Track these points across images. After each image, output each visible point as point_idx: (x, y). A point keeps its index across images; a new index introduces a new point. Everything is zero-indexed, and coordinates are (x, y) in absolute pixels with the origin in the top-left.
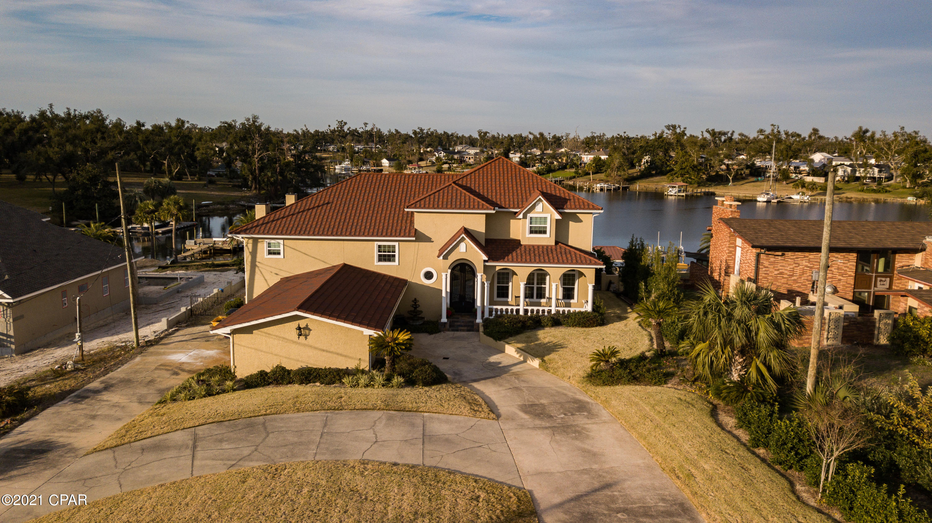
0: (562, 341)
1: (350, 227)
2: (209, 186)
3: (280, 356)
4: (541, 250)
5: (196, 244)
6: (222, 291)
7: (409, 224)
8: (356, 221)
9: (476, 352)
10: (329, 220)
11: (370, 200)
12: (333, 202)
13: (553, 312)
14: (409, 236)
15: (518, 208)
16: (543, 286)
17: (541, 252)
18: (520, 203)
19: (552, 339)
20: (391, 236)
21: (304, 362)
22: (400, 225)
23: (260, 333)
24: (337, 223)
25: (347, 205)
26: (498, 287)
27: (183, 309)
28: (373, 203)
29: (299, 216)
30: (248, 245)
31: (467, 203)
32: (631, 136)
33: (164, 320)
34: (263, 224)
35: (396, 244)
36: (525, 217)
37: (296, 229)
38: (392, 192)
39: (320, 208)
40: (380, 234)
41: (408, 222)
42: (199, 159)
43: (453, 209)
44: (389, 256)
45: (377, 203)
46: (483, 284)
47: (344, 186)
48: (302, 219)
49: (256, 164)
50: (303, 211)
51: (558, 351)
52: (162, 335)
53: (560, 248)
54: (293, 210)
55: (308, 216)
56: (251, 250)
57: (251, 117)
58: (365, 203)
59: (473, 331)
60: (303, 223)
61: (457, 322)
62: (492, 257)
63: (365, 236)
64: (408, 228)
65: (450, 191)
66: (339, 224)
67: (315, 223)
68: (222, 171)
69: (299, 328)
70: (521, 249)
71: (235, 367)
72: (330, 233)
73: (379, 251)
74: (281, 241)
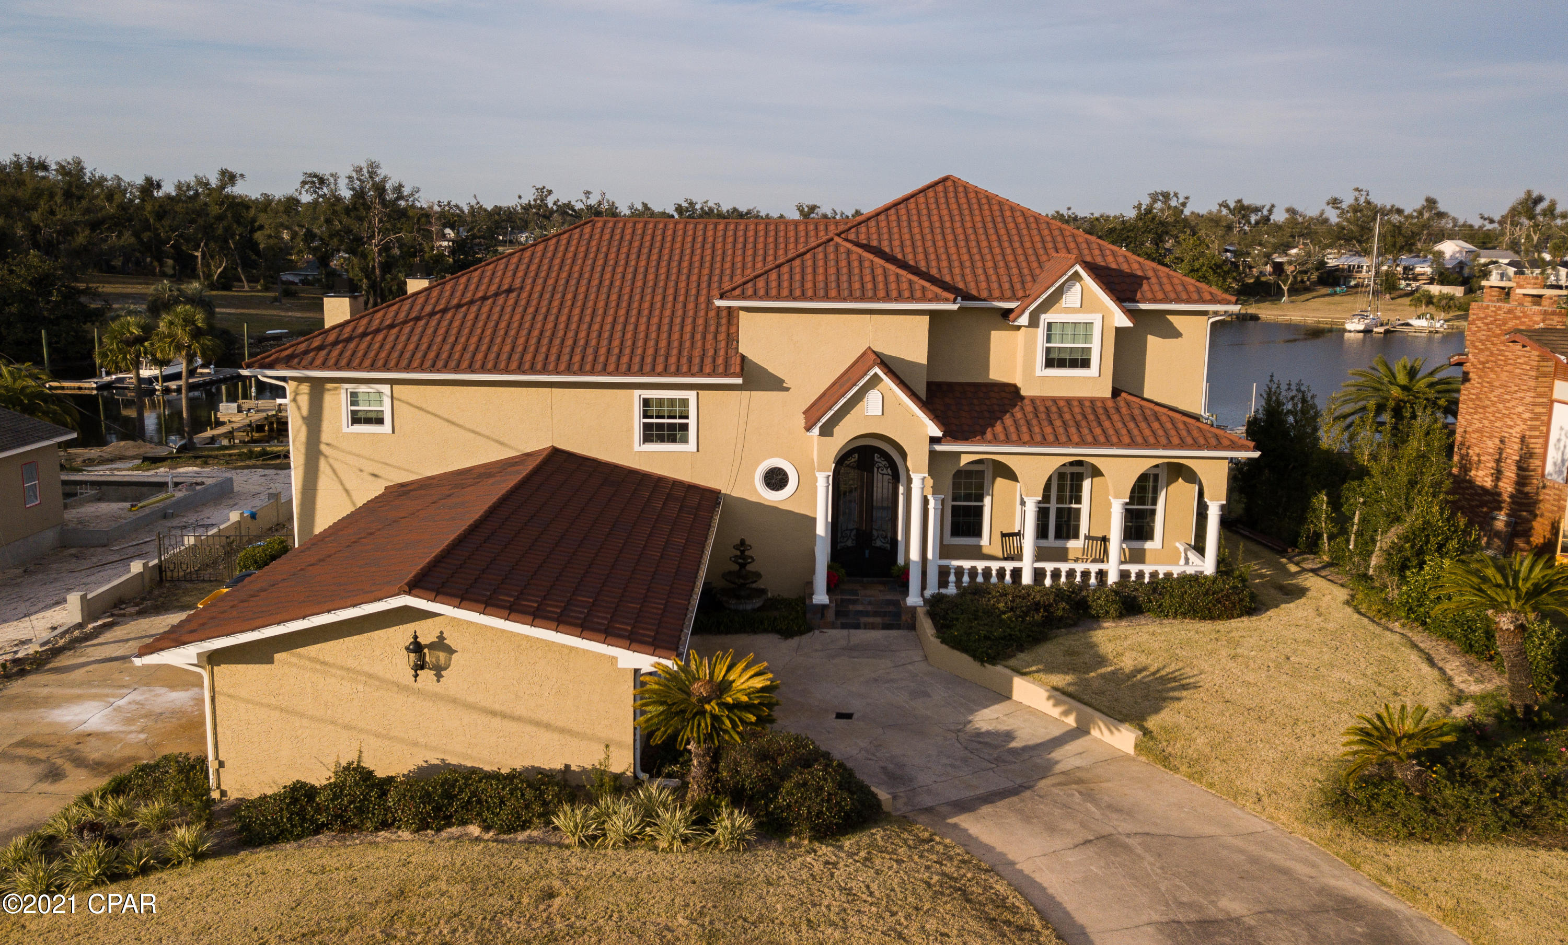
0: (1173, 667)
1: (567, 350)
2: (284, 301)
3: (361, 731)
4: (1077, 410)
5: (240, 410)
6: (253, 516)
7: (723, 344)
8: (583, 334)
9: (926, 694)
10: (512, 333)
11: (617, 283)
12: (521, 288)
13: (1112, 578)
14: (726, 374)
15: (1014, 298)
16: (1074, 506)
17: (1079, 417)
18: (1018, 286)
19: (1143, 660)
20: (677, 373)
21: (434, 749)
22: (699, 344)
23: (294, 660)
24: (533, 341)
25: (558, 296)
26: (953, 507)
27: (136, 567)
28: (627, 290)
29: (433, 323)
30: (299, 398)
31: (881, 286)
32: (1081, 214)
33: (74, 599)
34: (336, 343)
35: (691, 395)
36: (1034, 322)
37: (425, 356)
38: (674, 264)
39: (490, 301)
40: (647, 368)
41: (722, 336)
42: (262, 246)
43: (845, 300)
44: (672, 427)
45: (638, 291)
46: (925, 501)
47: (552, 248)
48: (441, 331)
49: (376, 259)
50: (444, 311)
51: (1179, 699)
52: (61, 642)
53: (1128, 404)
54: (417, 308)
55: (456, 324)
56: (305, 411)
57: (364, 165)
58: (604, 290)
59: (898, 627)
60: (444, 340)
61: (855, 602)
62: (953, 432)
63: (610, 374)
64: (722, 353)
65: (832, 256)
66: (539, 342)
67: (474, 340)
68: (312, 274)
69: (417, 647)
70: (1022, 409)
71: (221, 765)
72: (514, 365)
73: (645, 416)
74: (386, 389)
